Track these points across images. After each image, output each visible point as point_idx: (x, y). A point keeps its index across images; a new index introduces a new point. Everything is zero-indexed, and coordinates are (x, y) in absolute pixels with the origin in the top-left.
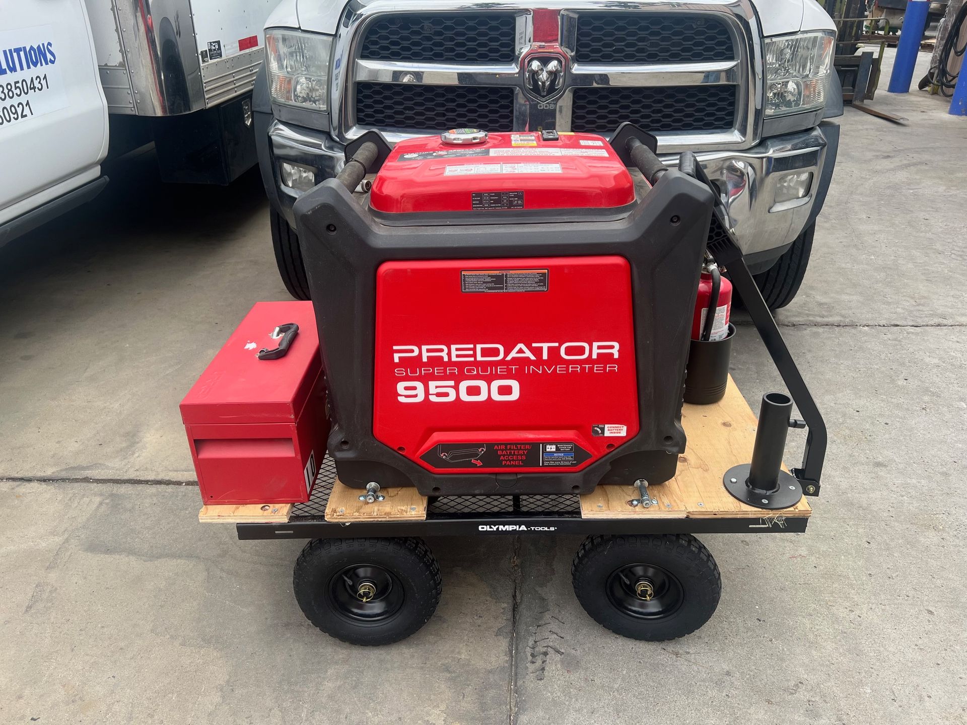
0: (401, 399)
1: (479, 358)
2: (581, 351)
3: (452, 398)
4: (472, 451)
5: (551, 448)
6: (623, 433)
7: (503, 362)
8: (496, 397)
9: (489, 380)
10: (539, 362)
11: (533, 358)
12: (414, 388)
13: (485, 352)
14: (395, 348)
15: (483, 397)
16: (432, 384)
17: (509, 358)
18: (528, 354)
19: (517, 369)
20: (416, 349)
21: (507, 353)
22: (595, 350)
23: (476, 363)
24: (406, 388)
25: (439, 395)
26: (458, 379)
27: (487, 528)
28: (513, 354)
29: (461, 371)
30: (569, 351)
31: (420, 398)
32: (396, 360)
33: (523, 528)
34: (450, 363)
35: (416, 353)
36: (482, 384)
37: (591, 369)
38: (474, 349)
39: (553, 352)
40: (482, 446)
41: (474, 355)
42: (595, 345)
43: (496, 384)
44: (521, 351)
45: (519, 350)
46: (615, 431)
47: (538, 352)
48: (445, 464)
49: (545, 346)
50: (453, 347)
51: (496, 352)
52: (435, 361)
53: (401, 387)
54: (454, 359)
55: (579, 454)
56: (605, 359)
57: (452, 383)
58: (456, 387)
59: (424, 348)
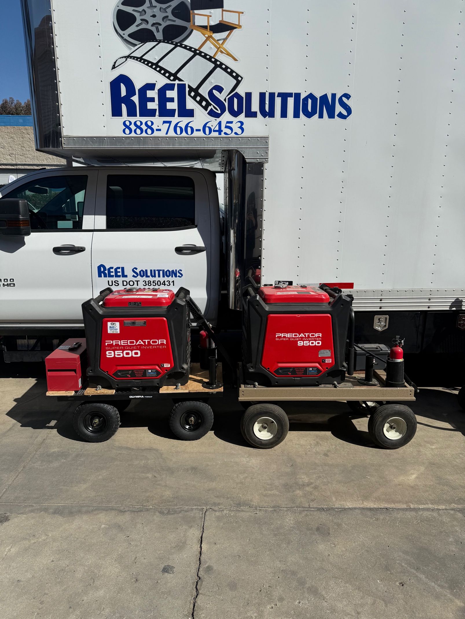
0: (107, 356)
1: (129, 344)
2: (156, 342)
3: (121, 356)
4: (127, 372)
5: (150, 371)
6: (169, 366)
7: (135, 345)
8: (134, 356)
9: (132, 351)
10: (145, 345)
11: (143, 344)
12: (111, 353)
13: (130, 342)
14: (106, 341)
15: (130, 356)
16: (116, 352)
17: (137, 344)
18: (142, 343)
19: (139, 347)
20: (112, 341)
21: (136, 343)
22: (159, 342)
23: (128, 346)
24: (109, 353)
25: (118, 355)
26: (123, 350)
27: (132, 397)
28: (138, 343)
29: (124, 348)
30: (153, 342)
31: (113, 356)
32: (106, 345)
33: (143, 397)
34: (121, 346)
35: (112, 343)
36: (130, 352)
37: (159, 347)
38: (128, 342)
39: (149, 342)
40: (130, 370)
41: (128, 343)
42: (160, 340)
43: (134, 352)
44: (140, 342)
45: (139, 342)
46: (167, 365)
47: (144, 342)
48: (120, 376)
49: (146, 341)
50: (122, 341)
51: (133, 342)
52: (117, 345)
53: (107, 352)
54: (122, 344)
55: (158, 372)
56: (162, 344)
57: (121, 351)
58: (123, 353)
59: (114, 341)
